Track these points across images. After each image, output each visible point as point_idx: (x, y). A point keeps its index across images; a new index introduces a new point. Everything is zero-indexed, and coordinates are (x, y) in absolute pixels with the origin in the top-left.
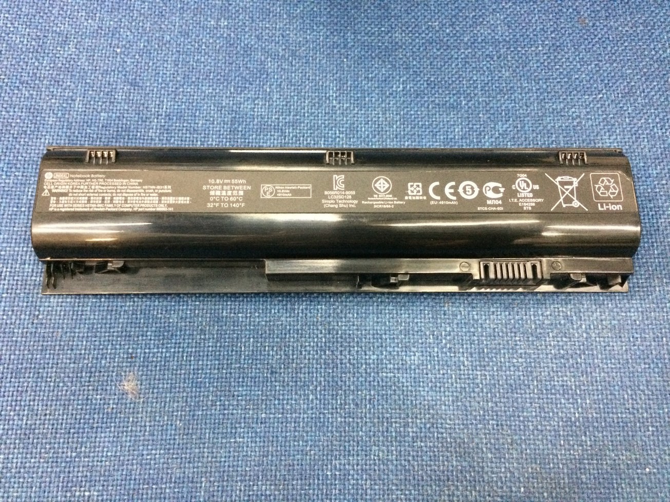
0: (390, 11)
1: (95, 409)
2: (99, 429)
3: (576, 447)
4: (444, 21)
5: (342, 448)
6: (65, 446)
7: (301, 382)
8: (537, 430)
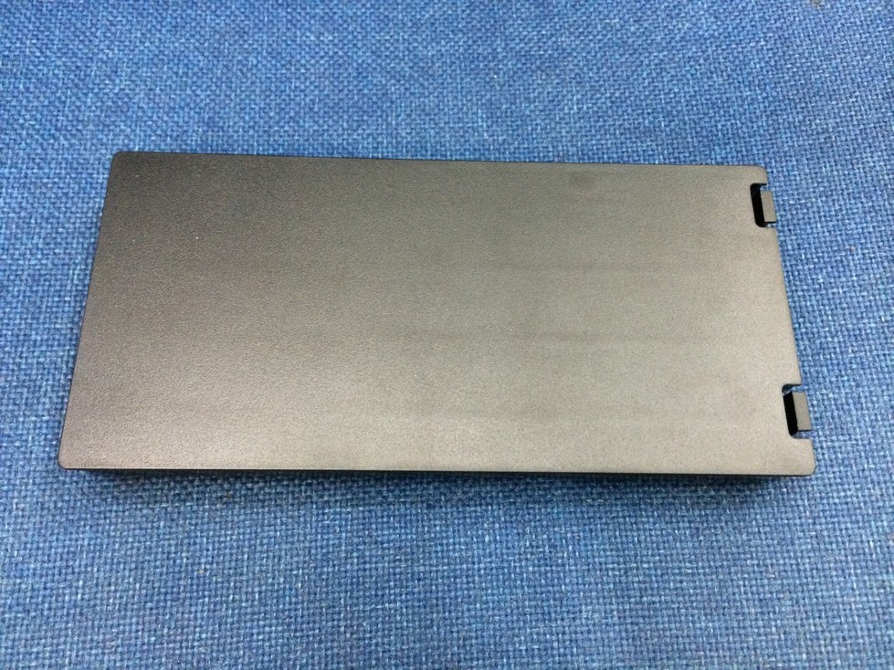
0: (551, 8)
1: (180, 572)
2: (187, 602)
3: (875, 591)
4: (627, 16)
5: (539, 611)
6: (140, 627)
7: (471, 518)
8: (817, 569)
